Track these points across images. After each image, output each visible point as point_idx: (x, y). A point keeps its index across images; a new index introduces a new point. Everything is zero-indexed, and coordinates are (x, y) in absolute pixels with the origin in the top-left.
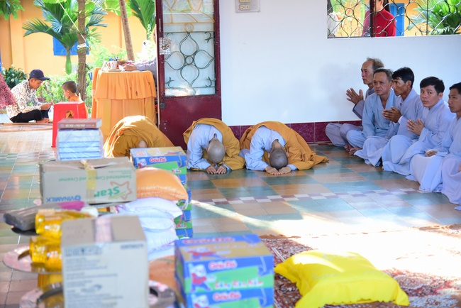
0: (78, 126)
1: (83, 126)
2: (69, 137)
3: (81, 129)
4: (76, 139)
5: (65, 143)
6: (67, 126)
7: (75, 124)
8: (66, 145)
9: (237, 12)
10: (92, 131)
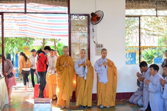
0: (42, 102)
1: (44, 102)
2: (38, 106)
3: (43, 103)
4: (41, 107)
5: (37, 108)
6: (38, 102)
7: (41, 101)
8: (37, 109)
9: (96, 55)
10: (48, 104)
